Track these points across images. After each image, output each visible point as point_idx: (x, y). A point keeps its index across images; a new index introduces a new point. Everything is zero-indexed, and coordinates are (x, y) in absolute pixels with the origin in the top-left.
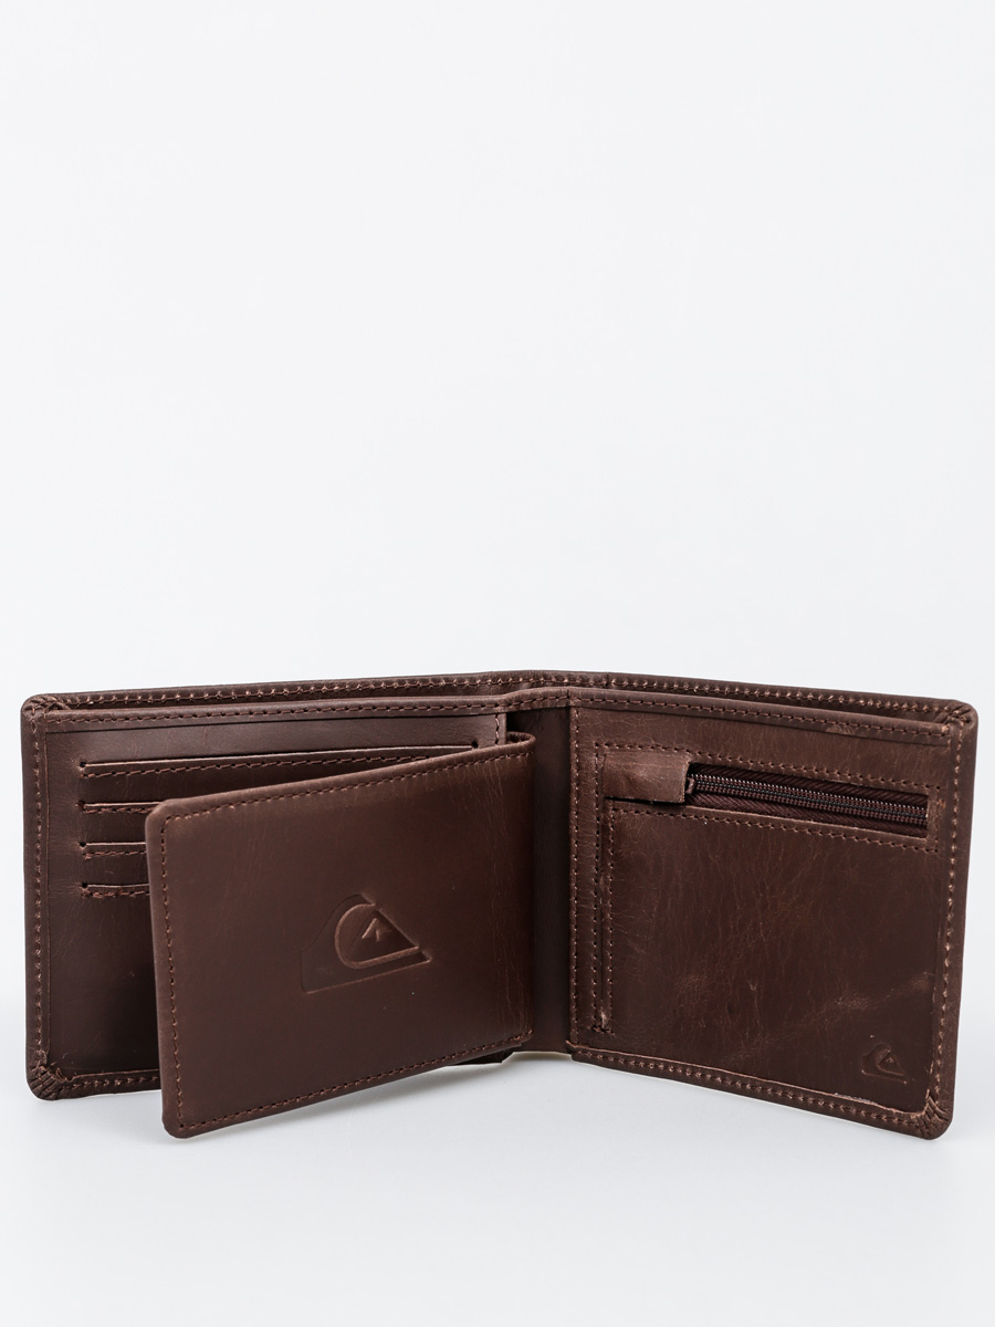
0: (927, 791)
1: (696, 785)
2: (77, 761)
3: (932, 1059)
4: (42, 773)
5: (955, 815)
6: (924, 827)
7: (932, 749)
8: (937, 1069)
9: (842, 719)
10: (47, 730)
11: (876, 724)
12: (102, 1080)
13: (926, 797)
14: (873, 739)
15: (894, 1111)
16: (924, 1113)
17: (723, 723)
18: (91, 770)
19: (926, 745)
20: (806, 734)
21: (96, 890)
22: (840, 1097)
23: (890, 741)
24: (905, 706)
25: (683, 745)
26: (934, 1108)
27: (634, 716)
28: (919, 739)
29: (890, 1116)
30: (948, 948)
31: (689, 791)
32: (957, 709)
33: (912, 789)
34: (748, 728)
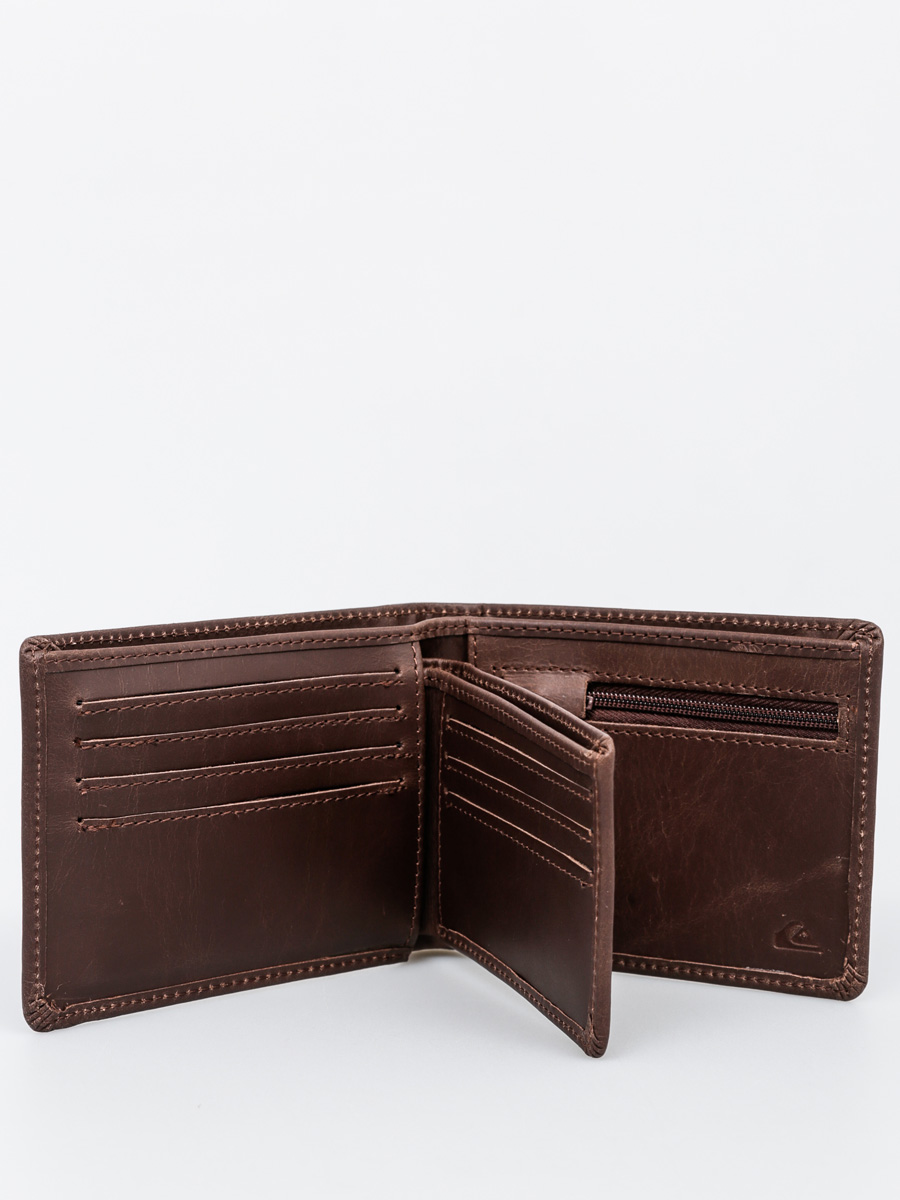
0: (837, 699)
1: (594, 701)
2: (75, 700)
3: (848, 931)
4: (42, 713)
5: (866, 720)
6: (835, 731)
7: (842, 663)
8: (855, 940)
9: (747, 639)
10: (47, 670)
11: (784, 642)
12: (89, 1007)
13: (837, 704)
14: (781, 656)
15: (811, 978)
16: (844, 979)
17: (621, 646)
18: (87, 708)
19: (836, 659)
20: (708, 653)
21: (90, 823)
22: (753, 970)
23: (799, 657)
24: (806, 626)
25: (581, 666)
26: (853, 974)
27: (530, 641)
28: (830, 655)
29: (806, 983)
30: (862, 835)
31: (589, 707)
32: (863, 627)
33: (822, 698)
34: (648, 649)
